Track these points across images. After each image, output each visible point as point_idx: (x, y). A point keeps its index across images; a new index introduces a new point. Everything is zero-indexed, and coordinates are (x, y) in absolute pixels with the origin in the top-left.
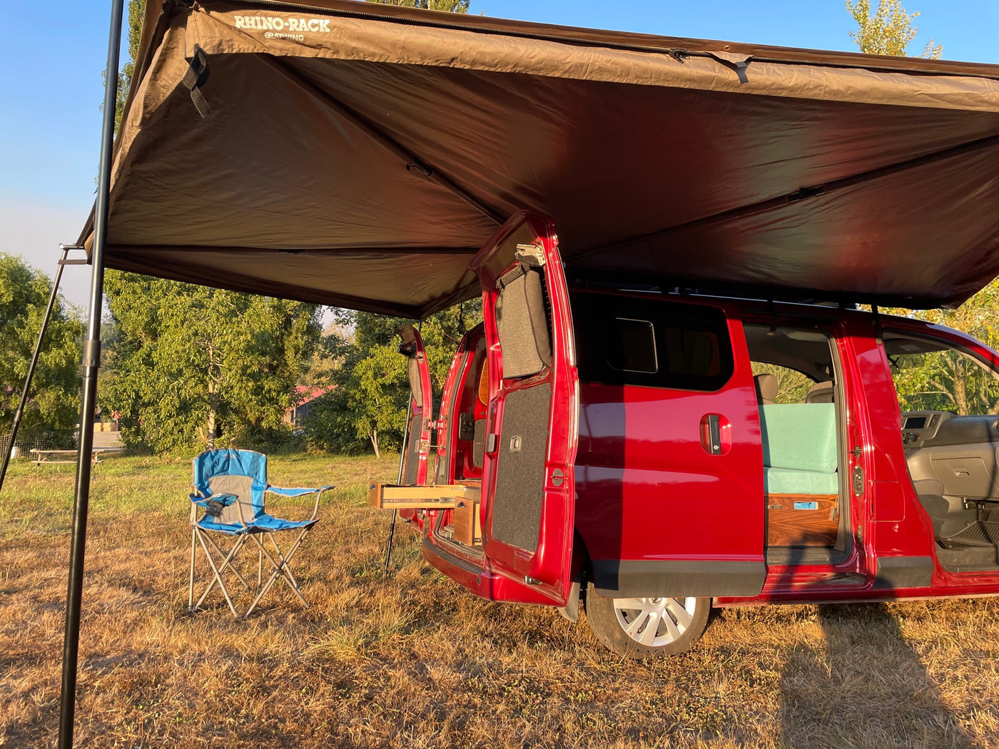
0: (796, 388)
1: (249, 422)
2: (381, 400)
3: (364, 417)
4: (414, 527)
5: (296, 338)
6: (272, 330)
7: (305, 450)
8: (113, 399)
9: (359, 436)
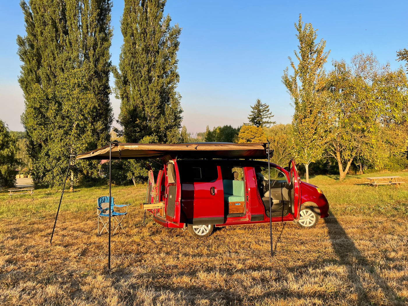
0: (288, 154)
1: (84, 174)
2: (136, 165)
3: (130, 172)
4: (150, 213)
5: (102, 141)
6: (94, 141)
7: (107, 184)
8: (36, 169)
9: (128, 179)
